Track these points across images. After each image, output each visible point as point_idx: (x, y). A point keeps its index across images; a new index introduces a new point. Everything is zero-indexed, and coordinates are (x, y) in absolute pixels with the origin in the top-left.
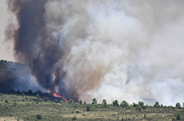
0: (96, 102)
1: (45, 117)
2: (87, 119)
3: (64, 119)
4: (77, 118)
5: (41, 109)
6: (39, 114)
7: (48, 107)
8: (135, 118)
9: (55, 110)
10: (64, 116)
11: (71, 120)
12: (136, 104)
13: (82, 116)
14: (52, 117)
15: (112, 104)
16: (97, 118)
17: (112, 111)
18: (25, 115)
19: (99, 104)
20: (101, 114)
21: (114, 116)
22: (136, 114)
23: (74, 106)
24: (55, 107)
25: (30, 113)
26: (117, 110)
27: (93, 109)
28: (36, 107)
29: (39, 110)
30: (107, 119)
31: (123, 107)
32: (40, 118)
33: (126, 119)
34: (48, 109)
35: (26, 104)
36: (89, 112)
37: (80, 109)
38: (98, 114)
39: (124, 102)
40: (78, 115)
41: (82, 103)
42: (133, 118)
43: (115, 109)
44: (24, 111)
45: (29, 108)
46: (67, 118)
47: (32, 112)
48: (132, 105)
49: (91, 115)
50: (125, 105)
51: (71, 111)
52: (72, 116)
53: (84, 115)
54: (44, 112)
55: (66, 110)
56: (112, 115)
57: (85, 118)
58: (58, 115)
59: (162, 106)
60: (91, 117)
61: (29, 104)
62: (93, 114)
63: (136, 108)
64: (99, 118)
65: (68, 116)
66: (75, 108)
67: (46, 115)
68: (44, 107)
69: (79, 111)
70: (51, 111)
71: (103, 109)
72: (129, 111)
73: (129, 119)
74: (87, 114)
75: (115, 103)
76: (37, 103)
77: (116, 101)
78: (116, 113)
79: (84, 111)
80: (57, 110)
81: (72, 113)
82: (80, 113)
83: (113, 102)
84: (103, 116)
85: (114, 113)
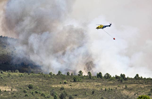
0: (82, 74)
1: (35, 86)
2: (73, 89)
3: (53, 89)
4: (64, 88)
5: (32, 80)
6: (30, 84)
7: (38, 78)
8: (117, 88)
9: (45, 80)
10: (53, 86)
11: (59, 89)
12: (118, 76)
13: (70, 87)
14: (42, 87)
15: (96, 76)
16: (83, 88)
17: (96, 82)
18: (18, 85)
19: (85, 76)
20: (86, 84)
21: (98, 87)
22: (118, 85)
23: (62, 77)
24: (45, 78)
25: (23, 83)
26: (101, 81)
27: (79, 80)
28: (28, 78)
29: (31, 80)
30: (92, 89)
31: (106, 79)
32: (32, 88)
33: (109, 89)
34: (38, 80)
35: (19, 75)
36: (75, 83)
37: (67, 80)
38: (84, 85)
39: (107, 74)
40: (66, 85)
41: (69, 75)
42: (115, 88)
43: (98, 80)
44: (17, 82)
45: (22, 79)
46: (56, 88)
47: (24, 82)
48: (115, 76)
49: (77, 86)
50: (108, 77)
51: (60, 82)
52: (60, 86)
53: (71, 85)
54: (35, 83)
55: (55, 81)
56: (96, 86)
57: (72, 89)
58: (47, 86)
59: (142, 77)
60: (78, 87)
61: (22, 75)
62: (78, 85)
63: (118, 79)
64: (85, 88)
65: (56, 86)
66: (63, 79)
67: (37, 85)
68: (35, 78)
69: (66, 82)
70: (41, 82)
71: (88, 80)
72: (111, 82)
73: (111, 90)
74: (74, 84)
75: (100, 75)
76: (29, 74)
77: (100, 73)
78: (100, 84)
79: (71, 81)
80: (47, 81)
81: (61, 83)
82: (67, 84)
83: (97, 74)
84: (88, 87)
85: (98, 84)
